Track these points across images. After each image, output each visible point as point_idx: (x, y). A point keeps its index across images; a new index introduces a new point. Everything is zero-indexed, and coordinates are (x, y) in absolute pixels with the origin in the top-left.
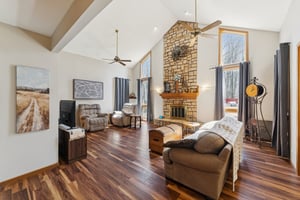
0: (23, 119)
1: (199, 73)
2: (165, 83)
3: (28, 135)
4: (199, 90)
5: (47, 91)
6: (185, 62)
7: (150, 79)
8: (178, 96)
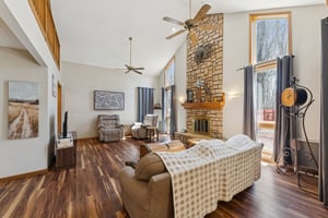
0: (14, 126)
1: (226, 77)
2: (188, 91)
3: (18, 141)
4: (225, 98)
5: (37, 102)
6: (209, 64)
7: (173, 88)
8: (201, 106)
